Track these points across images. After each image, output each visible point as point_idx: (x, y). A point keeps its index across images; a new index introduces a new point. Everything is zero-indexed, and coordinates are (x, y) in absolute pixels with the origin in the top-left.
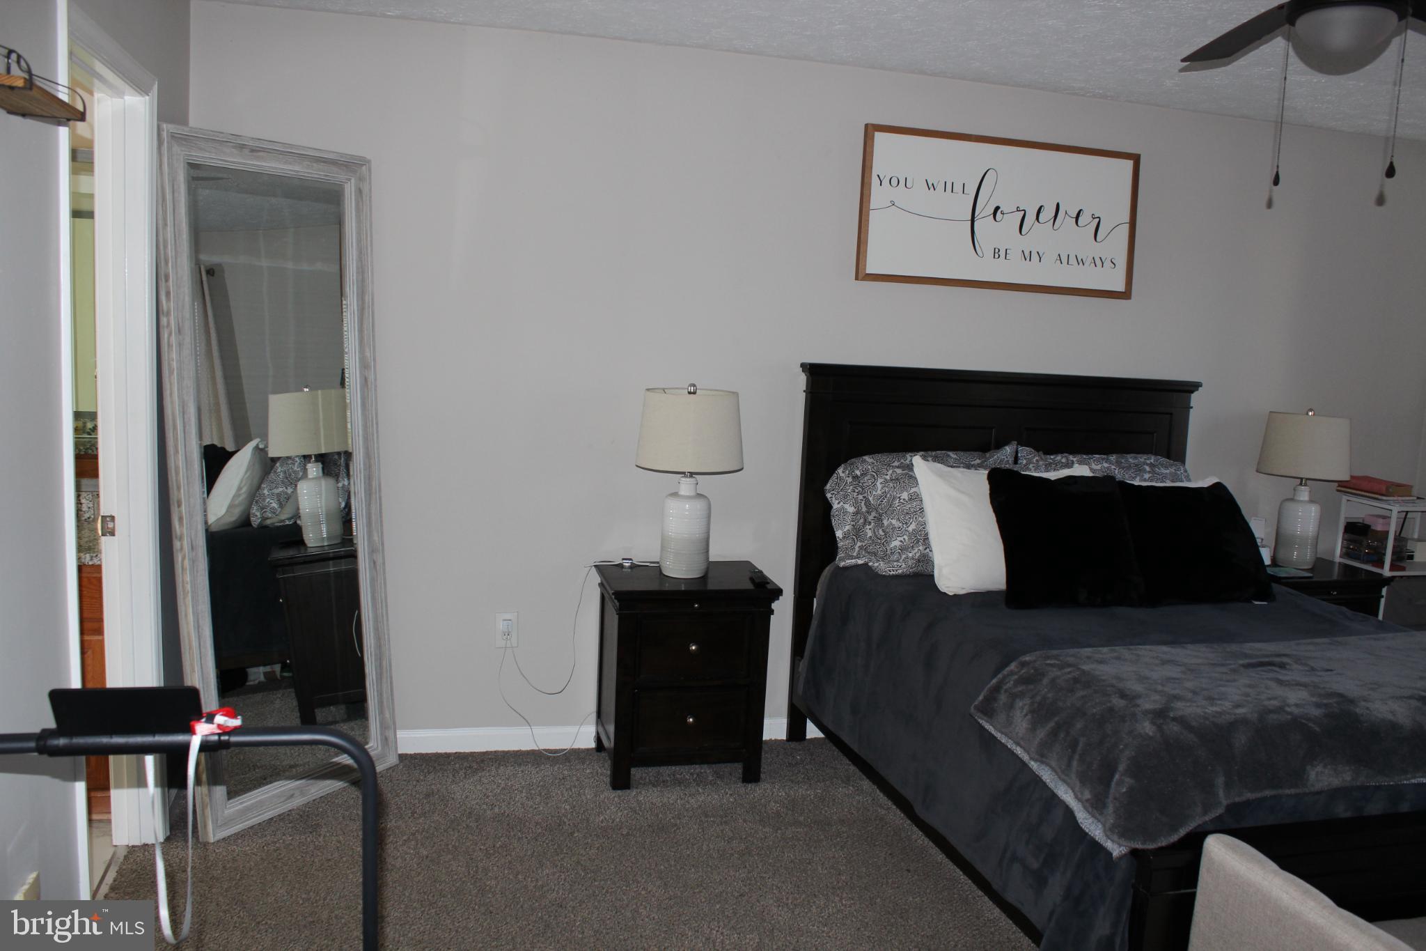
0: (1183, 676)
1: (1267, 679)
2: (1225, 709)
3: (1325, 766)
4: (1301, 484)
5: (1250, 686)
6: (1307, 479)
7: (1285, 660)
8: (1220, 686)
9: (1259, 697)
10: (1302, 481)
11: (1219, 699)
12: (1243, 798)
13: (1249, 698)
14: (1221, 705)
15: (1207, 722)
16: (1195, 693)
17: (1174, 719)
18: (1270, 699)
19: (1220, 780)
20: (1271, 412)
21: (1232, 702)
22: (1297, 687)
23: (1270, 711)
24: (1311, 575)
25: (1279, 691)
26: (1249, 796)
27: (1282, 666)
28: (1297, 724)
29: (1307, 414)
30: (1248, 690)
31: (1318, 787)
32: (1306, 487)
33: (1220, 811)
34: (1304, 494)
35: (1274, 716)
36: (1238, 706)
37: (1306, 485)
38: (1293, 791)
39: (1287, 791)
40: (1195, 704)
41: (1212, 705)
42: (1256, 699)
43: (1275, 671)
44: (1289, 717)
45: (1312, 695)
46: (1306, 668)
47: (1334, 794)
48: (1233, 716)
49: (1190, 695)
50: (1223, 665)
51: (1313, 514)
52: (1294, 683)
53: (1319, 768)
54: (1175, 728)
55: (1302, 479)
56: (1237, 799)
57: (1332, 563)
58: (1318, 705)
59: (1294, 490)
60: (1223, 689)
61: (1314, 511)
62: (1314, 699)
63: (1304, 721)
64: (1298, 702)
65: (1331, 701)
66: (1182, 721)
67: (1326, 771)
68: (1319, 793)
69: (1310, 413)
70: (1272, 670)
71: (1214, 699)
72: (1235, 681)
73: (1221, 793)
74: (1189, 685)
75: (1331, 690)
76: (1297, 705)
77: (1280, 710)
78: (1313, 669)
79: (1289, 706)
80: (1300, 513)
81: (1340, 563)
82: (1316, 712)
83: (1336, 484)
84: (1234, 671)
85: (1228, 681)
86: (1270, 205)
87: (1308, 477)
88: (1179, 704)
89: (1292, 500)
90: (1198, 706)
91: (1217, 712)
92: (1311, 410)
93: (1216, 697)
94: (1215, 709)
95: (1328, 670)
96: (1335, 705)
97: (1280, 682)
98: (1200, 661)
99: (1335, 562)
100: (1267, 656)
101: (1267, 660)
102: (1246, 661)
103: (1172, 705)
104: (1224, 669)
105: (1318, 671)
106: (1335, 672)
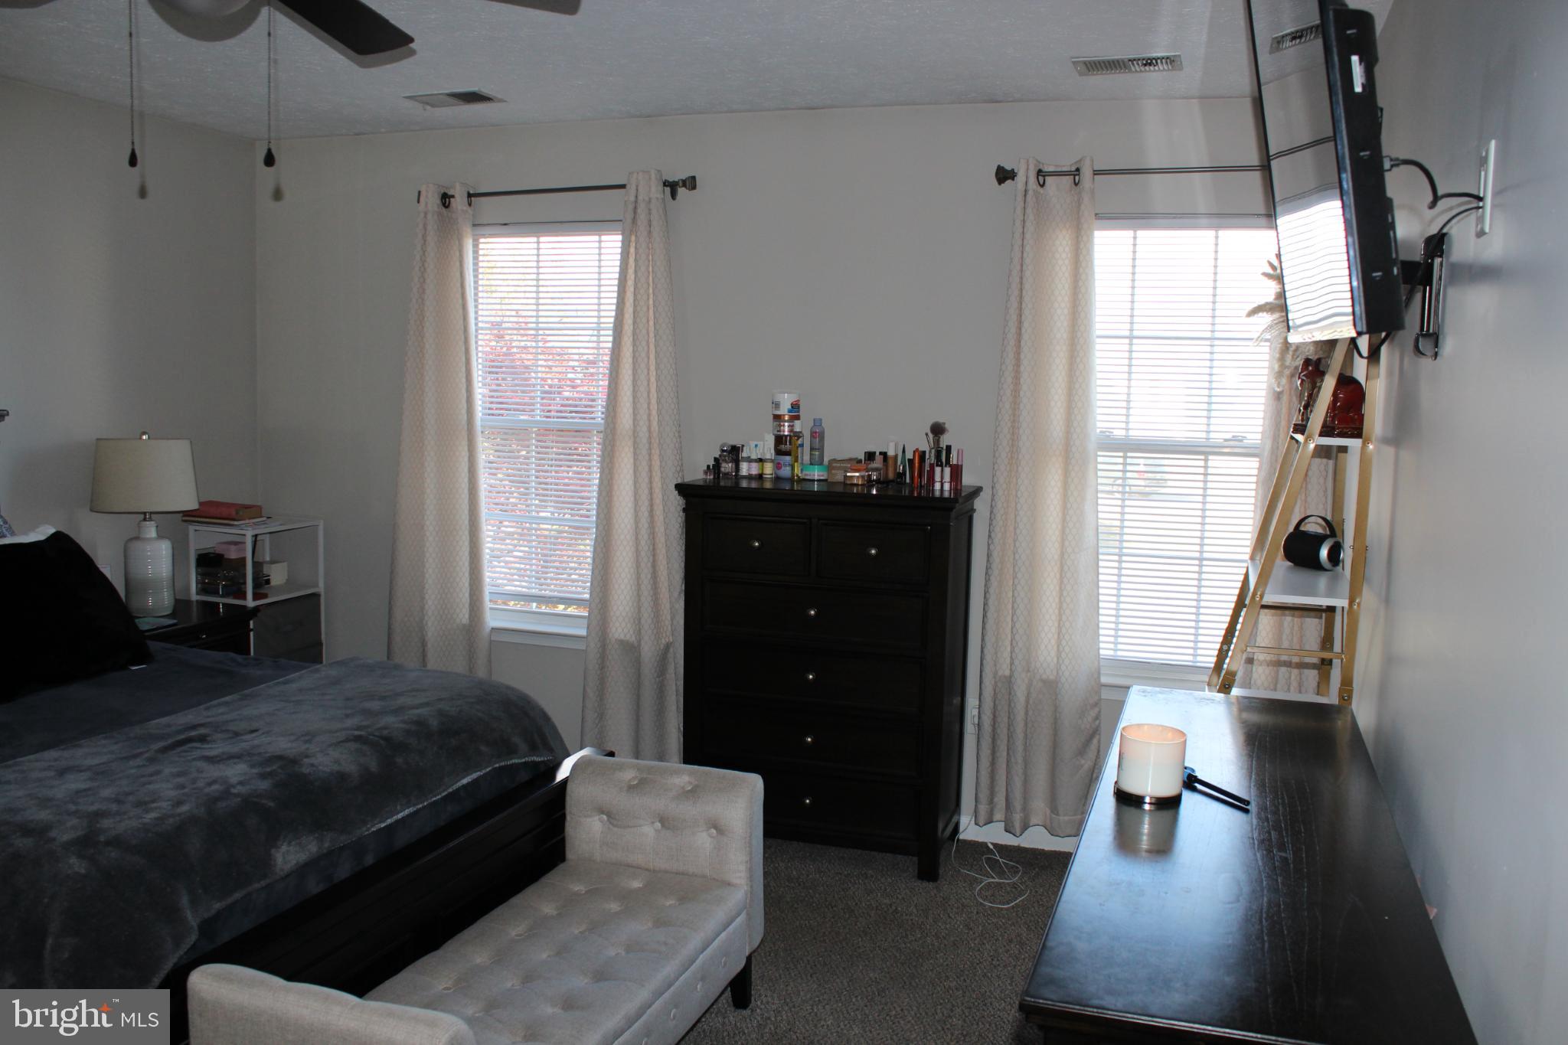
0: (96, 784)
1: (194, 759)
2: (164, 811)
3: (289, 844)
4: (145, 520)
5: (179, 775)
6: (151, 513)
7: (202, 731)
8: (144, 784)
9: (195, 786)
10: (145, 515)
11: (153, 801)
12: (213, 912)
13: (186, 790)
14: (156, 808)
15: (150, 835)
16: (118, 801)
17: (108, 843)
18: (210, 784)
19: (185, 901)
20: (98, 439)
21: (168, 800)
22: (231, 761)
23: (216, 800)
24: (175, 621)
25: (214, 771)
26: (217, 906)
27: (203, 739)
28: (250, 804)
29: (141, 438)
30: (181, 780)
31: (288, 867)
32: (153, 522)
33: (193, 938)
34: (151, 530)
35: (221, 805)
36: (179, 803)
37: (151, 519)
38: (263, 883)
39: (257, 886)
40: (126, 817)
41: (147, 811)
42: (194, 789)
43: (197, 748)
44: (239, 799)
45: (253, 766)
46: (231, 735)
47: (302, 871)
48: (177, 818)
49: (114, 807)
50: (135, 756)
51: (164, 552)
52: (225, 757)
53: (284, 848)
54: (113, 854)
55: (145, 513)
56: (206, 915)
57: (188, 602)
58: (263, 776)
59: (139, 527)
60: (151, 787)
61: (164, 549)
62: (255, 771)
63: (255, 800)
64: (242, 779)
65: (274, 767)
66: (116, 842)
67: (291, 848)
68: (287, 876)
69: (144, 437)
70: (192, 748)
71: (146, 803)
72: (158, 773)
73: (189, 915)
74: (106, 793)
75: (268, 755)
76: (241, 783)
77: (226, 793)
78: (237, 734)
79: (234, 786)
80: (149, 553)
81: (197, 601)
82: (264, 785)
83: (181, 515)
84: (152, 760)
85: (151, 775)
86: (143, 193)
87: (151, 511)
88: (106, 823)
89: (137, 538)
90: (130, 818)
91: (157, 819)
92: (144, 433)
93: (147, 799)
94: (153, 815)
95: (253, 731)
96: (280, 771)
97: (211, 760)
98: (104, 759)
99: (192, 601)
100: (179, 732)
101: (182, 737)
102: (161, 744)
103: (98, 826)
104: (139, 761)
105: (242, 735)
106: (260, 732)
